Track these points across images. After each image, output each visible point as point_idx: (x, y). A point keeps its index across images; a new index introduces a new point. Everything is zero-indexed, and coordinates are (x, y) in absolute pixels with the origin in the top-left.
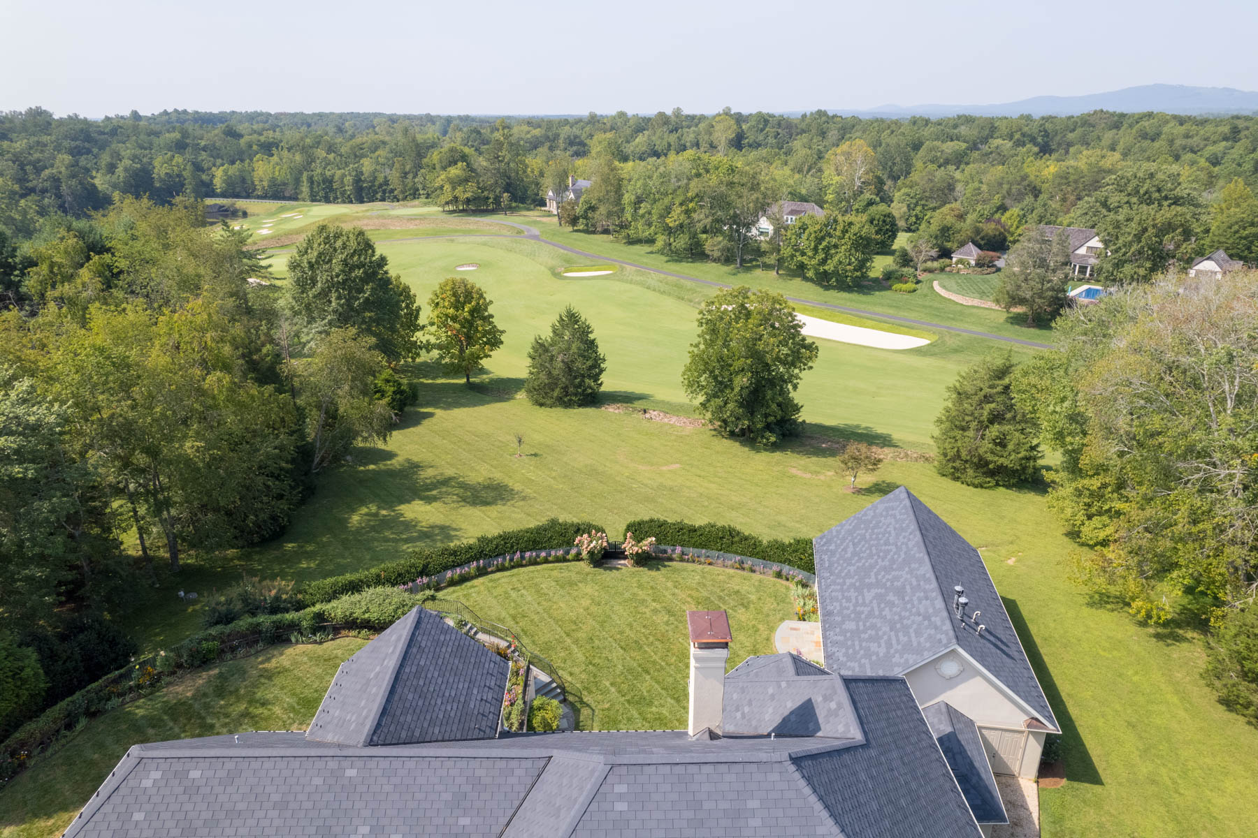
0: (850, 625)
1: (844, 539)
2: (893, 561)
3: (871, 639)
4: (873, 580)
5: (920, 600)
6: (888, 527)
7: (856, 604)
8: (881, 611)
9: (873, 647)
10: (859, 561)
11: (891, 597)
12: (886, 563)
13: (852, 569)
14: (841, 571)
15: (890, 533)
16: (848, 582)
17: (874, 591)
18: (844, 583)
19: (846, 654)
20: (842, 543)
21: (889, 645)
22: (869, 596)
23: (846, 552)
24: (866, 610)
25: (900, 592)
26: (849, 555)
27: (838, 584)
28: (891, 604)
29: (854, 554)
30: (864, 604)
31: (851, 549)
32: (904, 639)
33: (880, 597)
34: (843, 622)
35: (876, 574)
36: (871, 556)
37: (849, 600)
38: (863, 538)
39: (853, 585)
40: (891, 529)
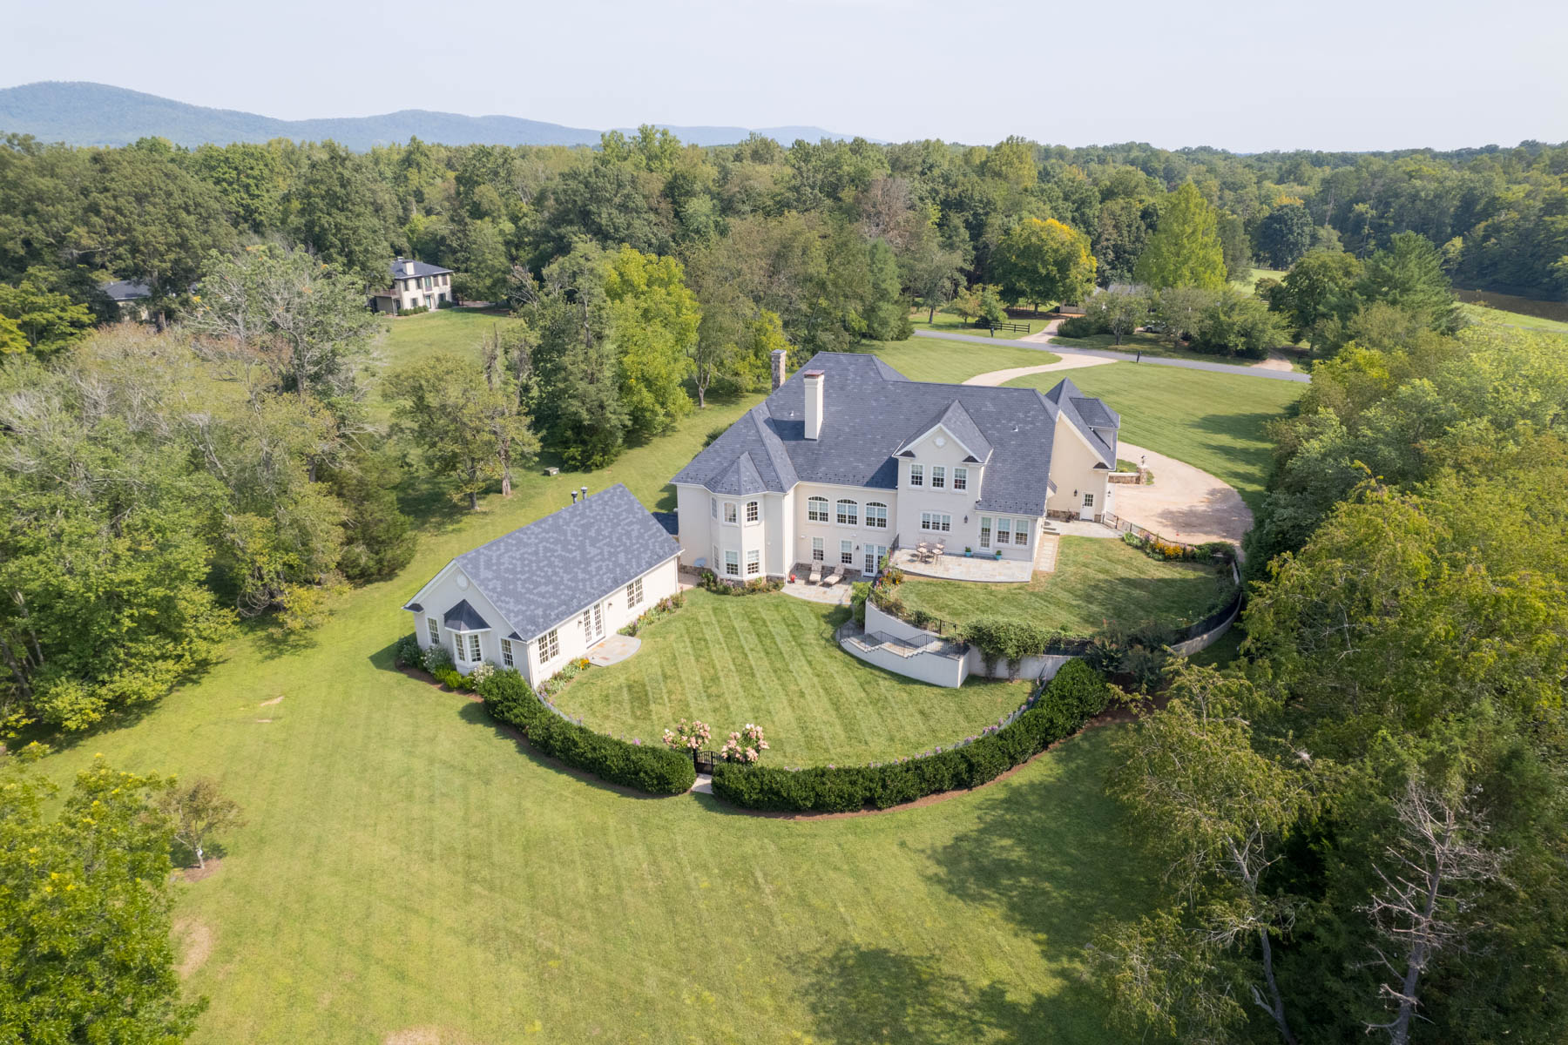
0: (622, 558)
1: (531, 602)
2: (557, 542)
3: (629, 537)
4: (577, 554)
5: (592, 511)
6: (513, 558)
7: (603, 560)
8: (605, 537)
9: (635, 534)
10: (556, 574)
11: (592, 533)
12: (559, 547)
13: (566, 577)
14: (570, 588)
15: (522, 554)
16: (581, 576)
17: (589, 549)
18: (584, 580)
19: (645, 552)
20: (532, 602)
21: (631, 523)
22: (593, 551)
23: (548, 592)
24: (606, 549)
25: (587, 527)
26: (550, 588)
27: (584, 585)
28: (599, 532)
29: (548, 582)
30: (601, 553)
31: (543, 589)
32: (624, 515)
33: (594, 542)
34: (620, 565)
35: (571, 552)
36: (550, 565)
37: (599, 568)
38: (528, 580)
39: (585, 571)
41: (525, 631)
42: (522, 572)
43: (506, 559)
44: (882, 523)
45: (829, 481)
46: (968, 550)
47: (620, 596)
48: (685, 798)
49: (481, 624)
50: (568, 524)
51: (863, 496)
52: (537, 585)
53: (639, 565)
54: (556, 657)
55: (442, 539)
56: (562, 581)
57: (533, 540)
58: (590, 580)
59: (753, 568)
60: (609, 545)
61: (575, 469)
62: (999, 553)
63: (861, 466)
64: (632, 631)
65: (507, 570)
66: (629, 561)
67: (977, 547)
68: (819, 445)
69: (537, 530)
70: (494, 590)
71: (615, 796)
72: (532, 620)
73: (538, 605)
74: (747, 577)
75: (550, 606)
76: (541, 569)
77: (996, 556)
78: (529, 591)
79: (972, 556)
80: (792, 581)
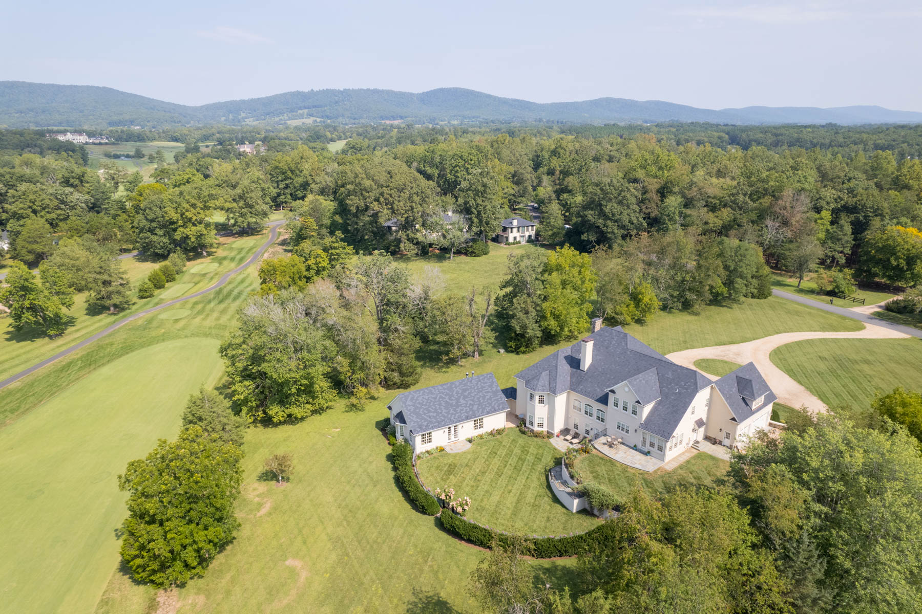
0: (475, 408)
2: (447, 394)
3: (484, 399)
4: (454, 402)
7: (466, 407)
8: (472, 397)
9: (488, 397)
10: (440, 409)
11: (466, 394)
12: (447, 397)
13: (444, 411)
15: (429, 397)
16: (452, 412)
18: (452, 414)
20: (424, 419)
21: (488, 392)
22: (462, 401)
23: (433, 416)
24: (470, 402)
25: (464, 390)
26: (435, 415)
28: (469, 394)
29: (435, 412)
30: (466, 404)
31: (431, 414)
32: (486, 388)
33: (465, 398)
35: (452, 400)
36: (440, 404)
37: (462, 410)
38: (427, 409)
39: (455, 410)
40: (427, 397)
41: (415, 430)
42: (425, 405)
43: (420, 398)
44: (603, 420)
45: (582, 394)
46: (635, 446)
47: (470, 424)
48: (432, 518)
49: (405, 423)
50: (456, 387)
51: (597, 406)
52: (429, 412)
53: (483, 412)
54: (430, 444)
55: (438, 374)
56: (441, 413)
57: (437, 392)
58: (455, 414)
59: (541, 425)
60: (472, 400)
61: (512, 352)
62: (649, 452)
63: (598, 390)
64: (470, 441)
65: (419, 403)
66: (478, 409)
67: (640, 446)
68: (585, 374)
69: (440, 388)
70: (409, 410)
71: (410, 507)
72: (420, 427)
73: (426, 420)
74: (536, 429)
75: (431, 422)
76: (435, 406)
77: (647, 453)
78: (425, 414)
79: (636, 450)
80: (558, 436)
